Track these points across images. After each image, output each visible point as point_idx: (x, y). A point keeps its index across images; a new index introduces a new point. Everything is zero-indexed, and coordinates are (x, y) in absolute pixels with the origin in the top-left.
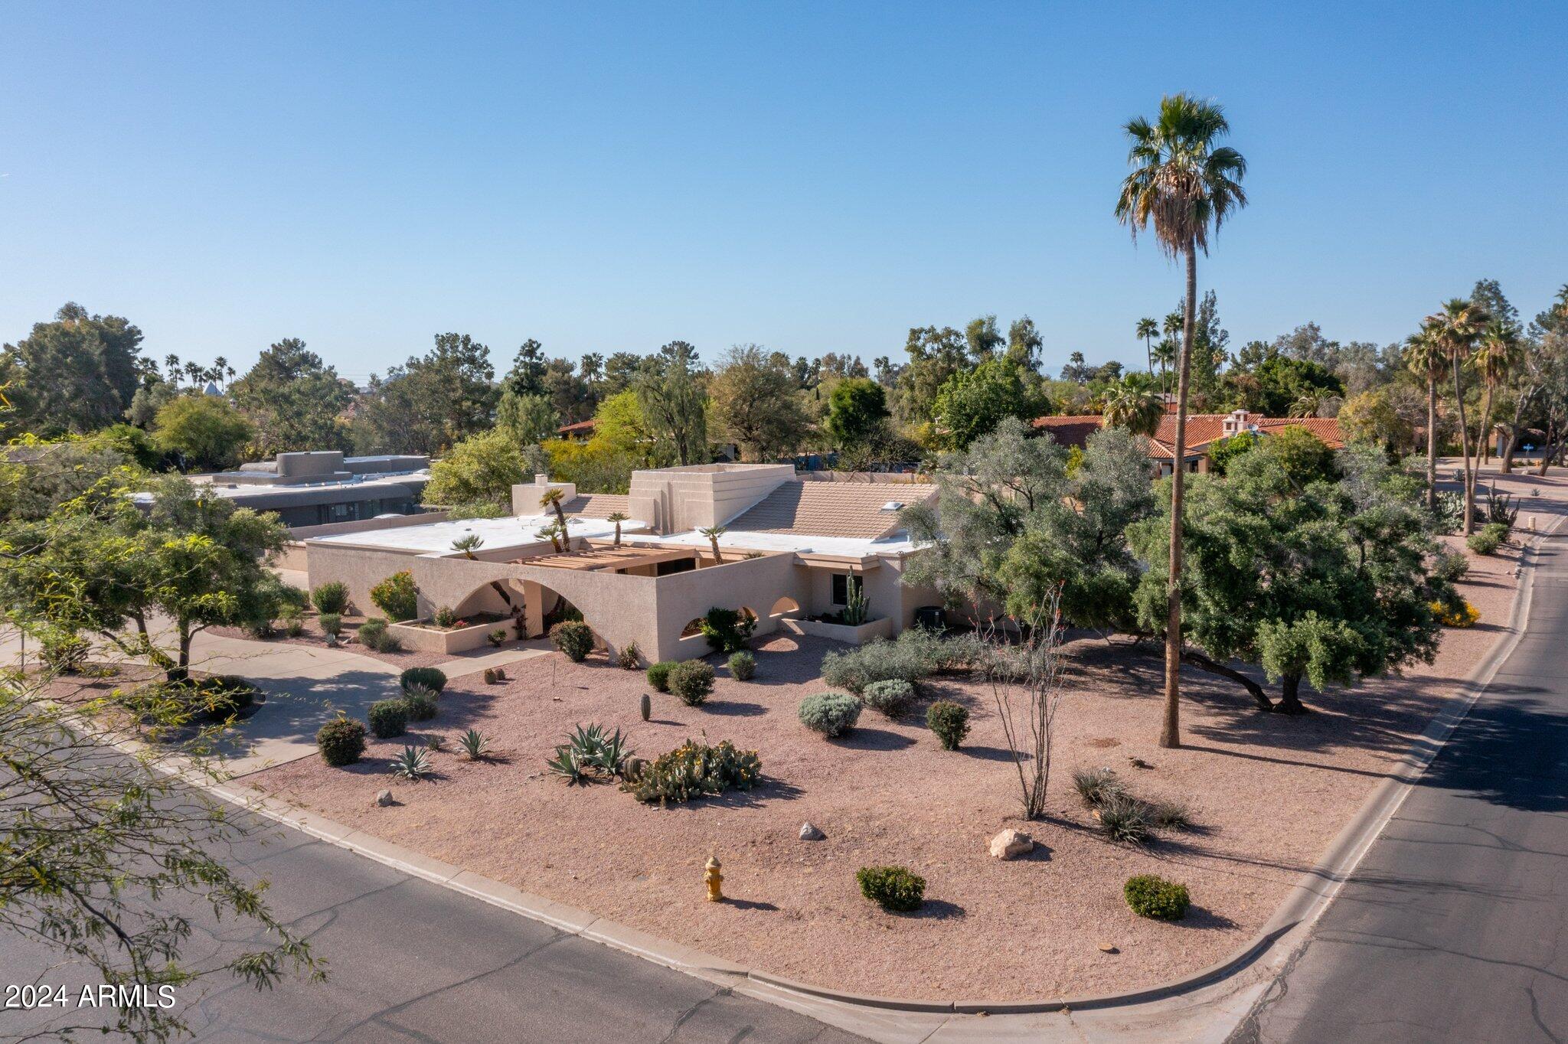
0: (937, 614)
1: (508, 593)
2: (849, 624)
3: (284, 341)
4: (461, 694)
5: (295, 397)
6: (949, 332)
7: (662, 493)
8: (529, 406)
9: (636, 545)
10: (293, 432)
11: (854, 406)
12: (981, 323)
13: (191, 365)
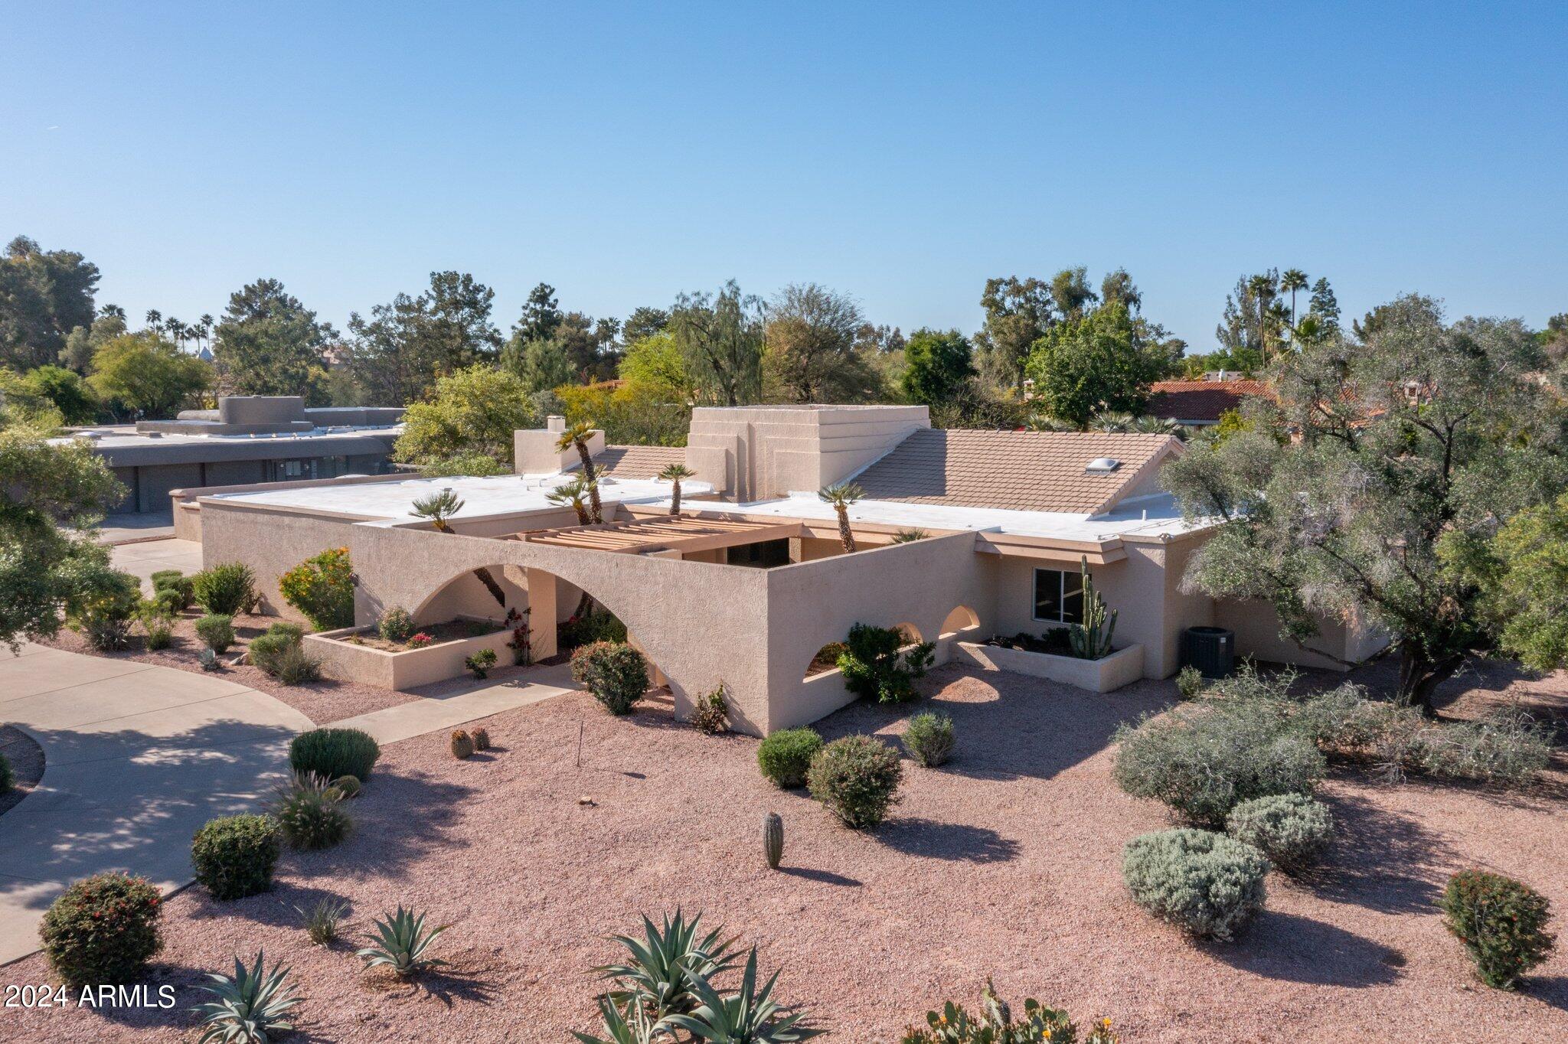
0: (1223, 640)
1: (502, 587)
2: (1082, 656)
3: (259, 281)
4: (406, 780)
5: (262, 340)
6: (1033, 284)
7: (739, 440)
8: (540, 352)
9: (704, 516)
10: (259, 383)
11: (934, 362)
12: (1069, 276)
13: (172, 320)
